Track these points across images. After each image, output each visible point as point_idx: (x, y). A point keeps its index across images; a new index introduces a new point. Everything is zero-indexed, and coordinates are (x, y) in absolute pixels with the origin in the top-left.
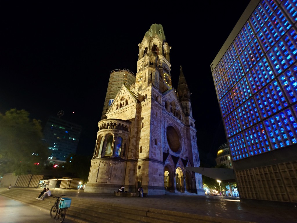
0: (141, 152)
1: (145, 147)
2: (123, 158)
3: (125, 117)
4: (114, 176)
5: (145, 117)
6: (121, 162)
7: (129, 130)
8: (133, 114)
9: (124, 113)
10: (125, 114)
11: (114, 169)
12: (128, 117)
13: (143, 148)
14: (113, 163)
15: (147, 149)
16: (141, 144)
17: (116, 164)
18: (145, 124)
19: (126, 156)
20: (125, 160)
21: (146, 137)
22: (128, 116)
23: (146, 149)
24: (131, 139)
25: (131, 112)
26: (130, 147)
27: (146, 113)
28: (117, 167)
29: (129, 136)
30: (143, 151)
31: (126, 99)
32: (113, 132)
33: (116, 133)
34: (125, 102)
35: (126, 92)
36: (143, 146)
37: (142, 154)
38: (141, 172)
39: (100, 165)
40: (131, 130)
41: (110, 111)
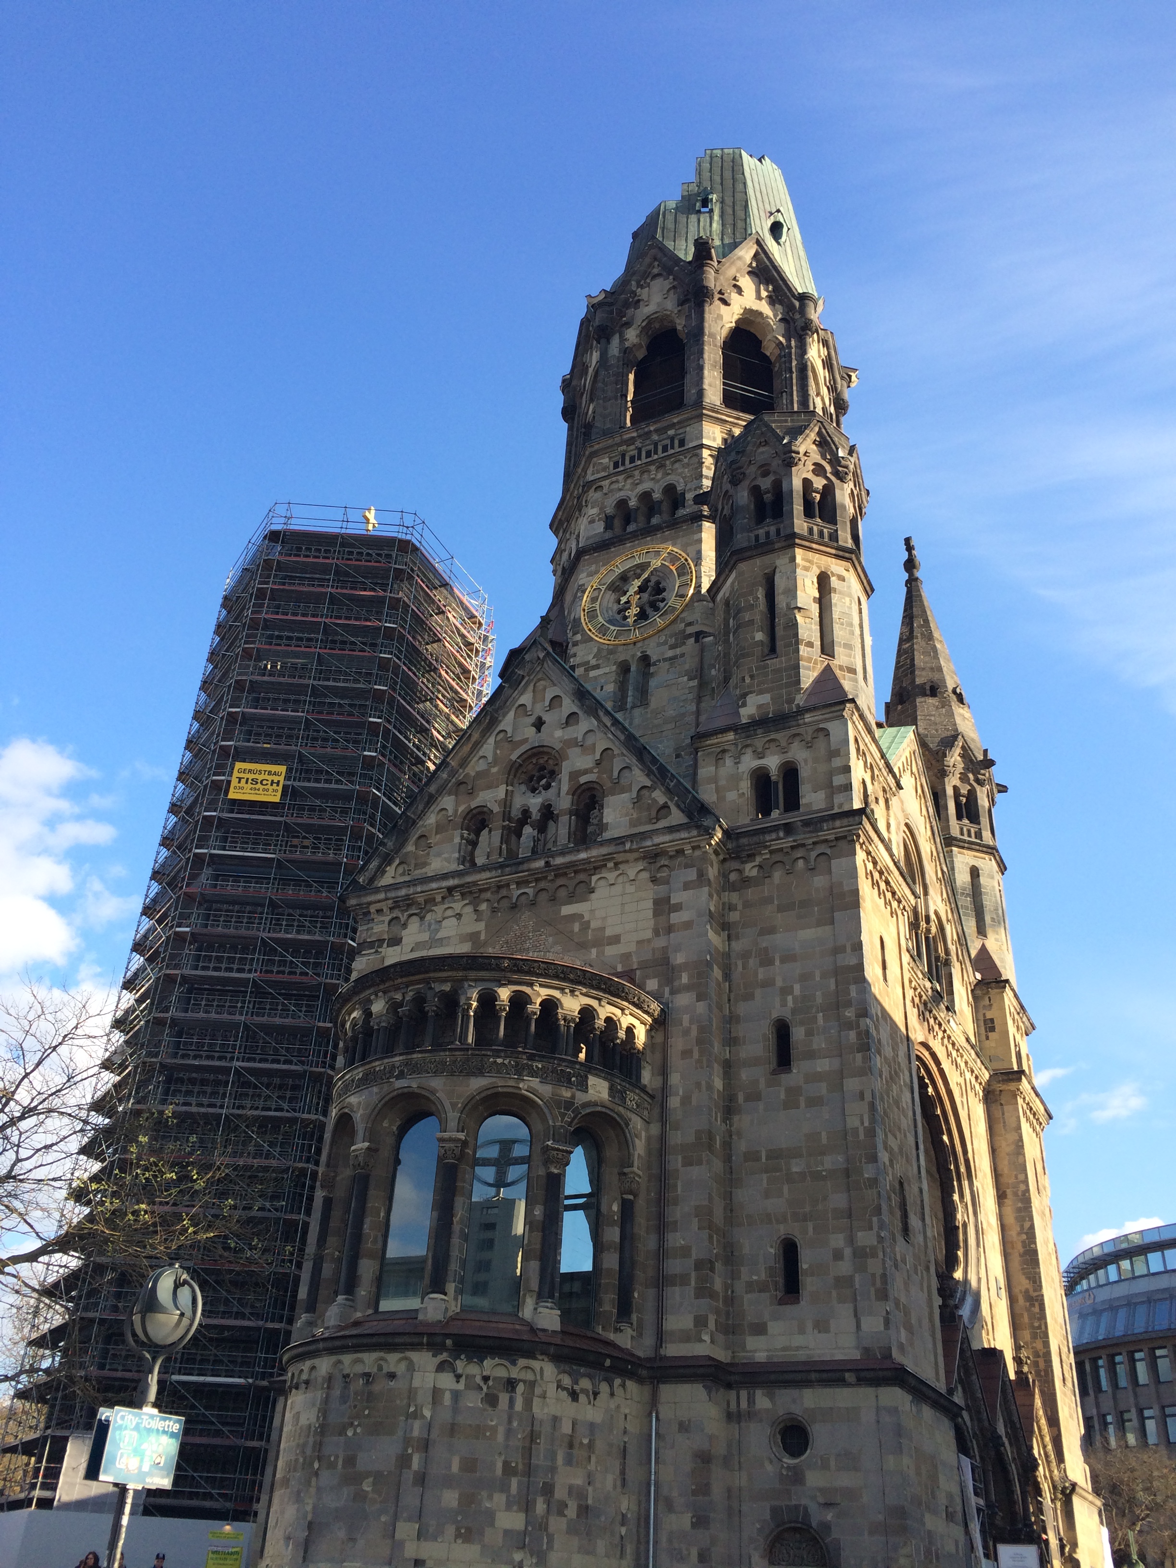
0: (790, 1291)
2: (624, 1339)
3: (583, 946)
4: (572, 1511)
5: (804, 978)
6: (618, 1382)
7: (647, 1076)
8: (670, 929)
9: (567, 910)
10: (578, 917)
11: (571, 1446)
12: (611, 951)
13: (807, 1256)
16: (779, 1219)
17: (582, 1398)
18: (809, 1033)
19: (644, 1322)
20: (644, 1364)
21: (832, 1161)
22: (615, 940)
23: (843, 1267)
24: (676, 1162)
25: (650, 904)
26: (676, 1240)
27: (808, 934)
28: (592, 1426)
29: (655, 1129)
30: (809, 1284)
31: (574, 775)
32: (534, 1082)
33: (566, 1094)
34: (564, 802)
35: (572, 718)
36: (803, 1235)
37: (805, 1307)
38: (814, 1479)
39: (436, 1393)
40: (675, 1079)
41: (390, 870)
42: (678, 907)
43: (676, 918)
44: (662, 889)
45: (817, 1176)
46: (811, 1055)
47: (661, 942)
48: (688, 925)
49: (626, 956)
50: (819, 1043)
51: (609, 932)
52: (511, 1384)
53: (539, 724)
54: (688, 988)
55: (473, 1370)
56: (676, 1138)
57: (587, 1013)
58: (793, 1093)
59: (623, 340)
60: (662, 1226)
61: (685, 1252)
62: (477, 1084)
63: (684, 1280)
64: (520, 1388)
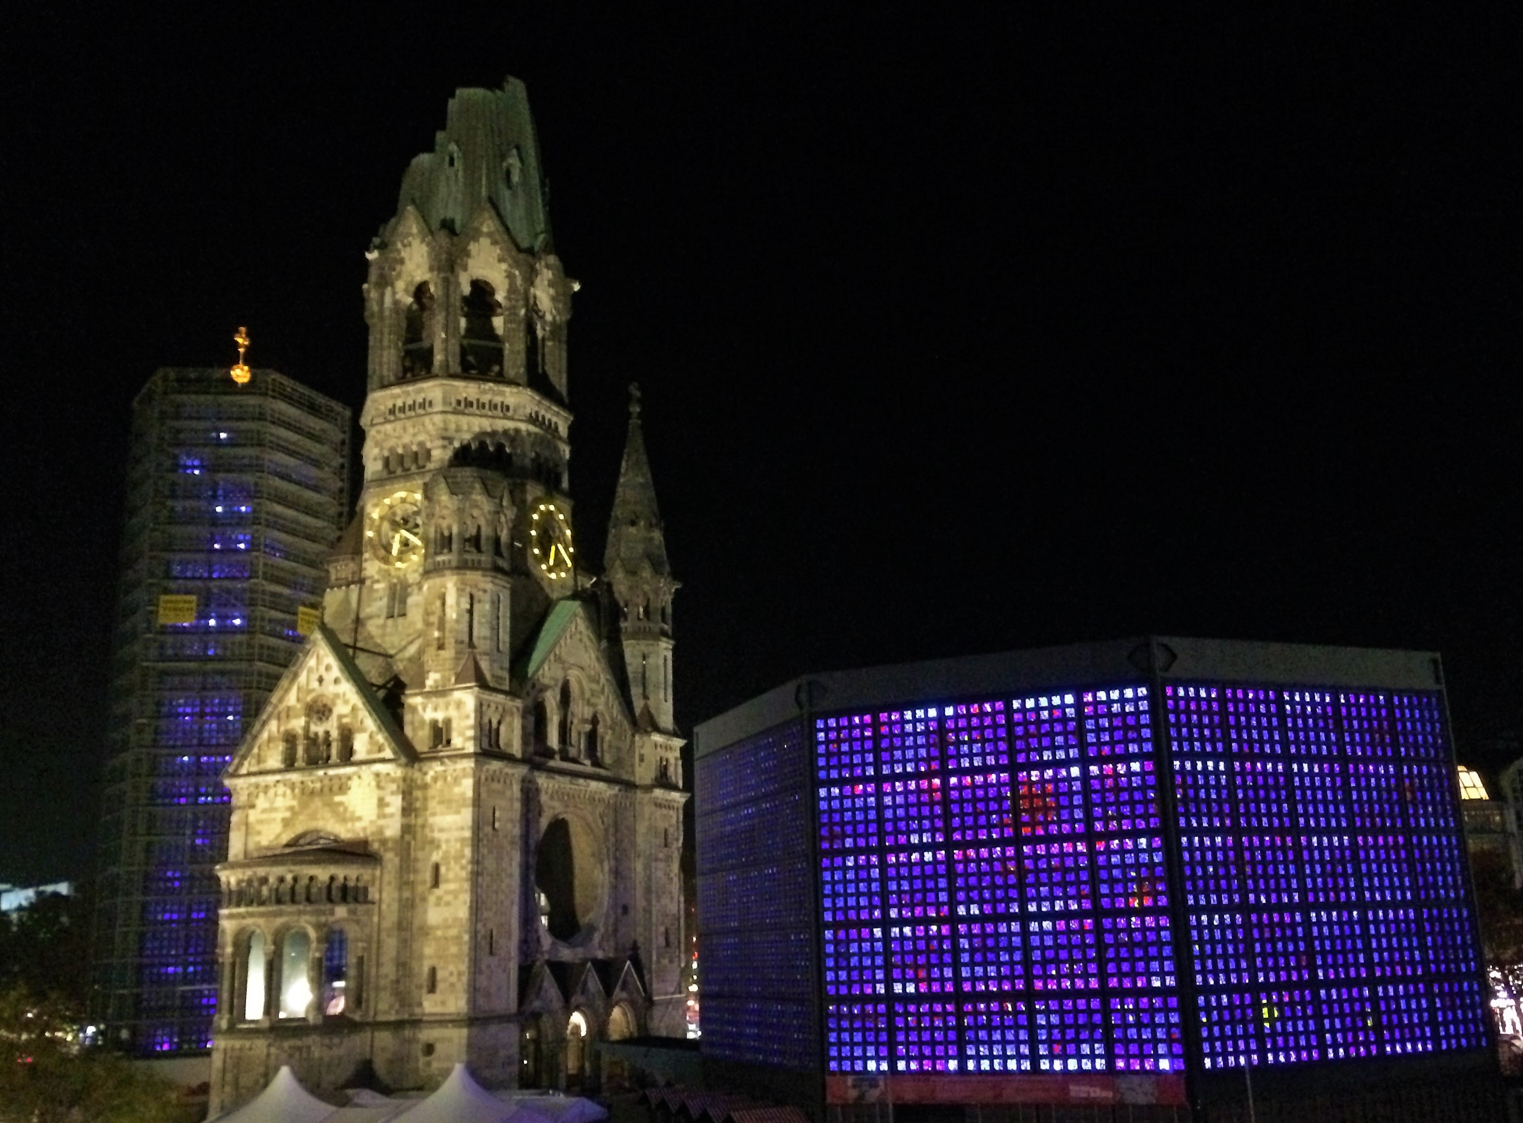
0: (432, 989)
1: (451, 974)
2: (357, 1017)
3: (344, 820)
5: (447, 841)
8: (385, 816)
9: (337, 799)
10: (341, 804)
12: (357, 825)
13: (440, 974)
14: (322, 1045)
15: (459, 980)
16: (431, 958)
17: (335, 1044)
18: (447, 871)
19: (368, 1007)
20: (367, 1024)
21: (453, 932)
22: (359, 819)
23: (454, 979)
24: (384, 935)
25: (375, 802)
26: (382, 971)
27: (451, 819)
30: (440, 986)
31: (340, 717)
32: (307, 918)
33: (322, 919)
34: (335, 734)
35: (336, 681)
36: (439, 965)
37: (437, 996)
38: (435, 1065)
40: (385, 895)
41: (246, 763)
42: (387, 805)
43: (388, 810)
44: (381, 793)
45: (446, 939)
46: (447, 881)
47: (382, 822)
48: (392, 815)
49: (364, 829)
50: (451, 875)
51: (358, 814)
53: (321, 680)
54: (392, 849)
56: (386, 924)
58: (439, 899)
59: (394, 293)
60: (378, 965)
61: (386, 976)
62: (281, 921)
63: (385, 988)
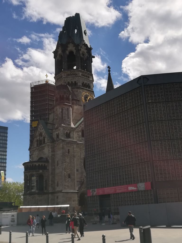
0: (58, 186)
6: (44, 195)
7: (48, 168)
10: (44, 152)
11: (39, 200)
14: (38, 196)
17: (41, 197)
19: (48, 190)
20: (47, 193)
24: (50, 175)
28: (42, 199)
29: (48, 173)
31: (43, 135)
32: (34, 172)
33: (37, 173)
34: (43, 139)
36: (58, 181)
39: (29, 198)
40: (50, 168)
42: (50, 151)
44: (49, 149)
45: (59, 175)
46: (59, 164)
47: (49, 154)
49: (47, 156)
51: (46, 153)
52: (34, 197)
53: (41, 129)
54: (50, 159)
55: (31, 196)
56: (50, 173)
57: (39, 165)
58: (58, 168)
60: (49, 181)
61: (50, 183)
62: (30, 173)
63: (50, 186)
64: (35, 197)
